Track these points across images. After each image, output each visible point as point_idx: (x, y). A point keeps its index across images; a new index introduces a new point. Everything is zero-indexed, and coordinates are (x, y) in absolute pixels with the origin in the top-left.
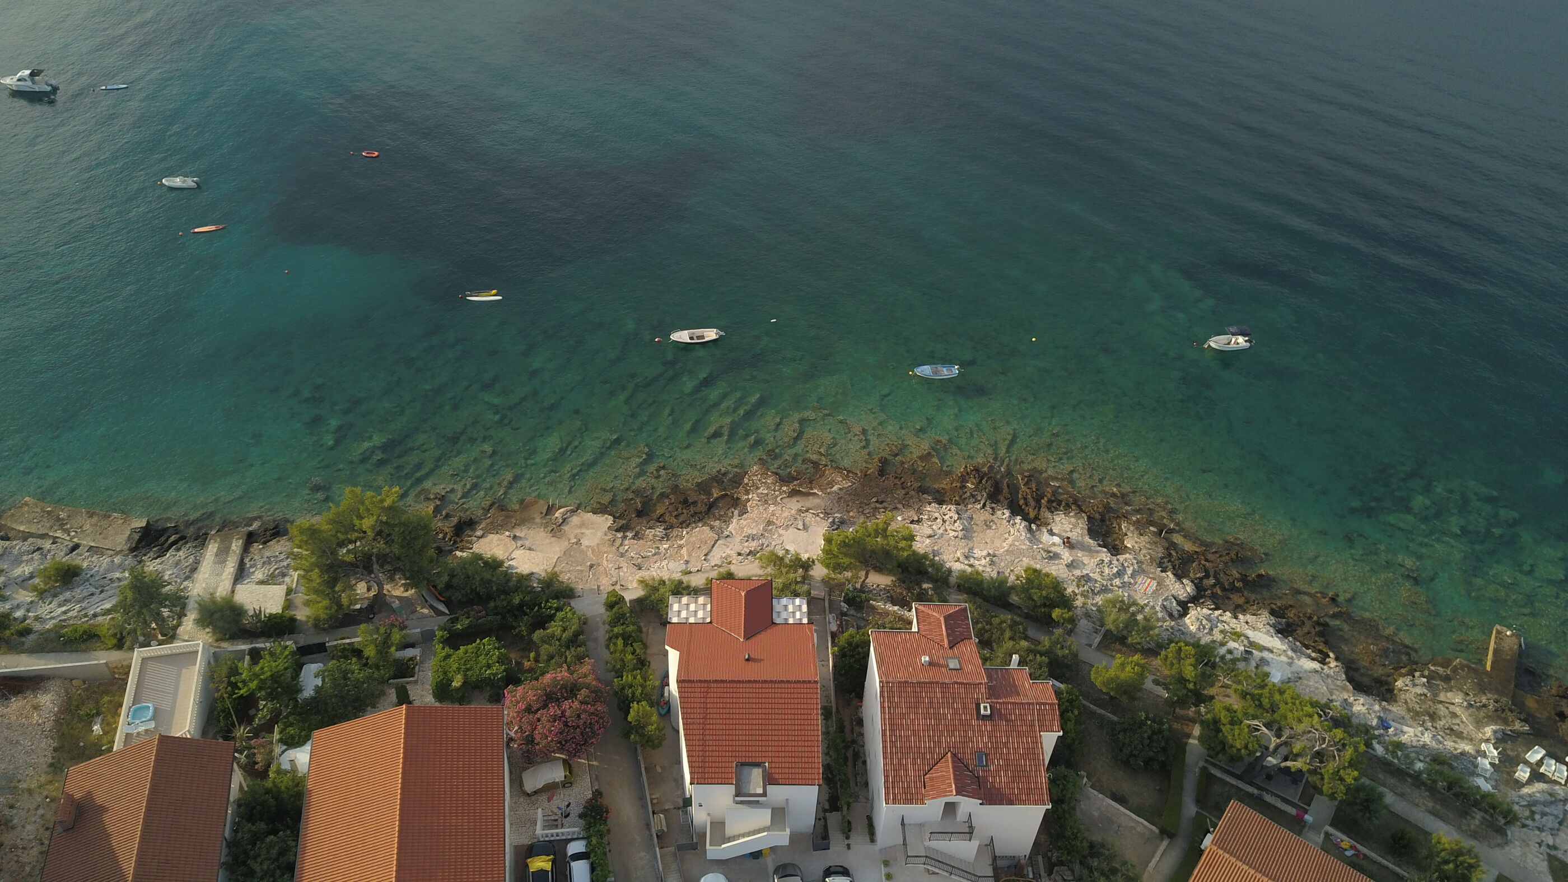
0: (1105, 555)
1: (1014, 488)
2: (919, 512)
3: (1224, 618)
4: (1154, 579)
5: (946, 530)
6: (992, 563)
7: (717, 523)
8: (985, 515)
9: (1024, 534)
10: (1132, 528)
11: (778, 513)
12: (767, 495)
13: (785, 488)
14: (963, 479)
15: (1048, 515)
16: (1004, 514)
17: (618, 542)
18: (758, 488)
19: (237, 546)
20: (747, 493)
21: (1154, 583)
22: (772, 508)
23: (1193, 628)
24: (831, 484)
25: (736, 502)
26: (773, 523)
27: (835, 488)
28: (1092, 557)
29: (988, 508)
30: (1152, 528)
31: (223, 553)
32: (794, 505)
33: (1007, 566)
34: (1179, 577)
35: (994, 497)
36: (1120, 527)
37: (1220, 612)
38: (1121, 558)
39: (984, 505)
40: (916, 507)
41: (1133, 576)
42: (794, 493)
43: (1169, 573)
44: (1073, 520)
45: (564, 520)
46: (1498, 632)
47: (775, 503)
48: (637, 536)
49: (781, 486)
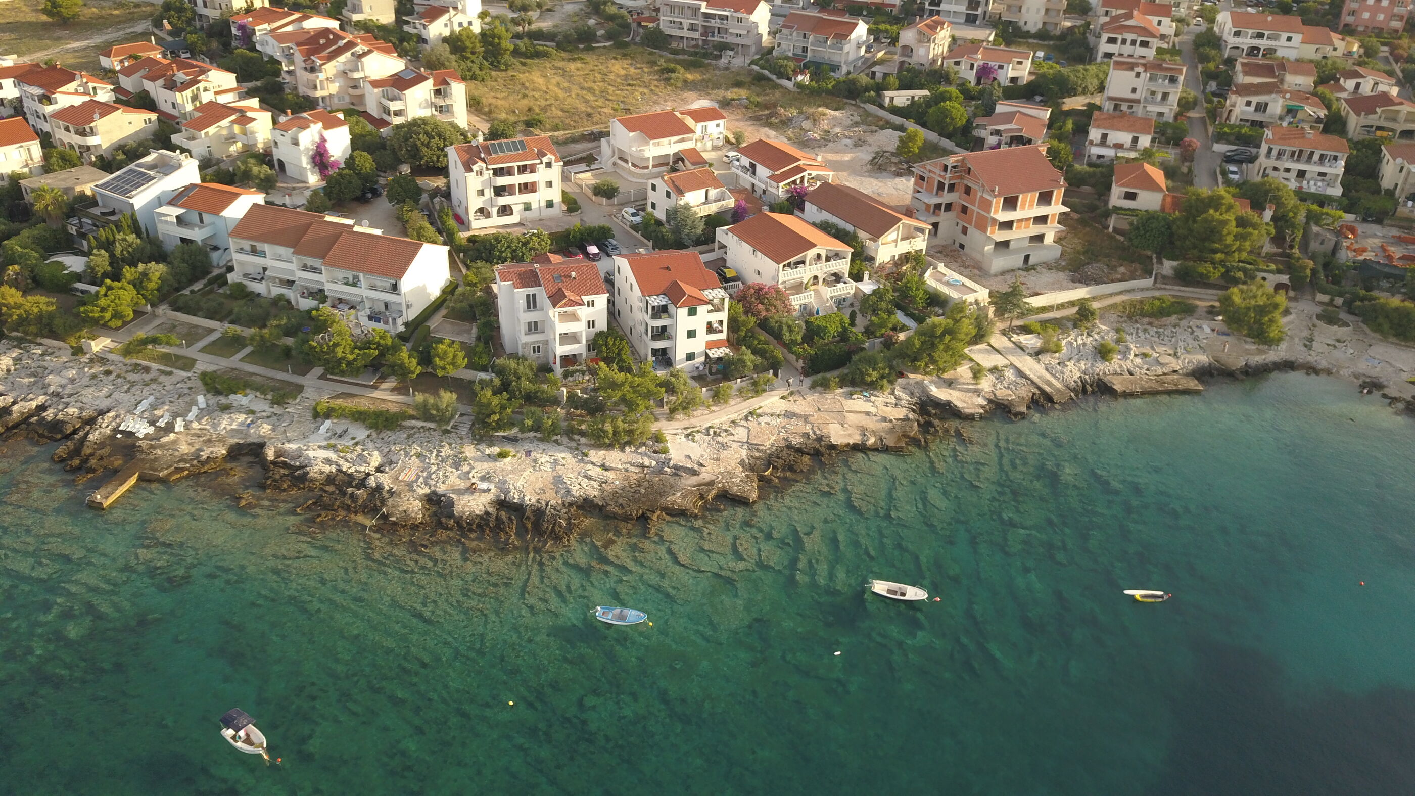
0: (441, 489)
1: (522, 531)
2: (603, 491)
3: (348, 465)
4: (401, 481)
5: (577, 478)
6: (535, 461)
7: (757, 454)
8: (545, 497)
9: (511, 486)
10: (413, 515)
11: (715, 468)
12: (731, 478)
13: (720, 485)
14: (570, 528)
15: (490, 510)
16: (530, 500)
17: (816, 429)
18: (742, 481)
19: (1048, 389)
20: (747, 475)
21: (400, 478)
22: (722, 470)
23: (376, 453)
24: (684, 497)
25: (752, 468)
26: (714, 459)
27: (679, 494)
28: (452, 486)
29: (544, 503)
30: (394, 519)
31: (1049, 384)
32: (706, 475)
33: (523, 462)
34: (379, 488)
35: (539, 513)
36: (424, 515)
37: (350, 471)
38: (427, 491)
39: (547, 505)
40: (605, 493)
41: (418, 477)
42: (711, 483)
43: (387, 488)
44: (467, 509)
45: (865, 435)
46: (107, 498)
47: (722, 473)
48: (807, 435)
49: (723, 486)
